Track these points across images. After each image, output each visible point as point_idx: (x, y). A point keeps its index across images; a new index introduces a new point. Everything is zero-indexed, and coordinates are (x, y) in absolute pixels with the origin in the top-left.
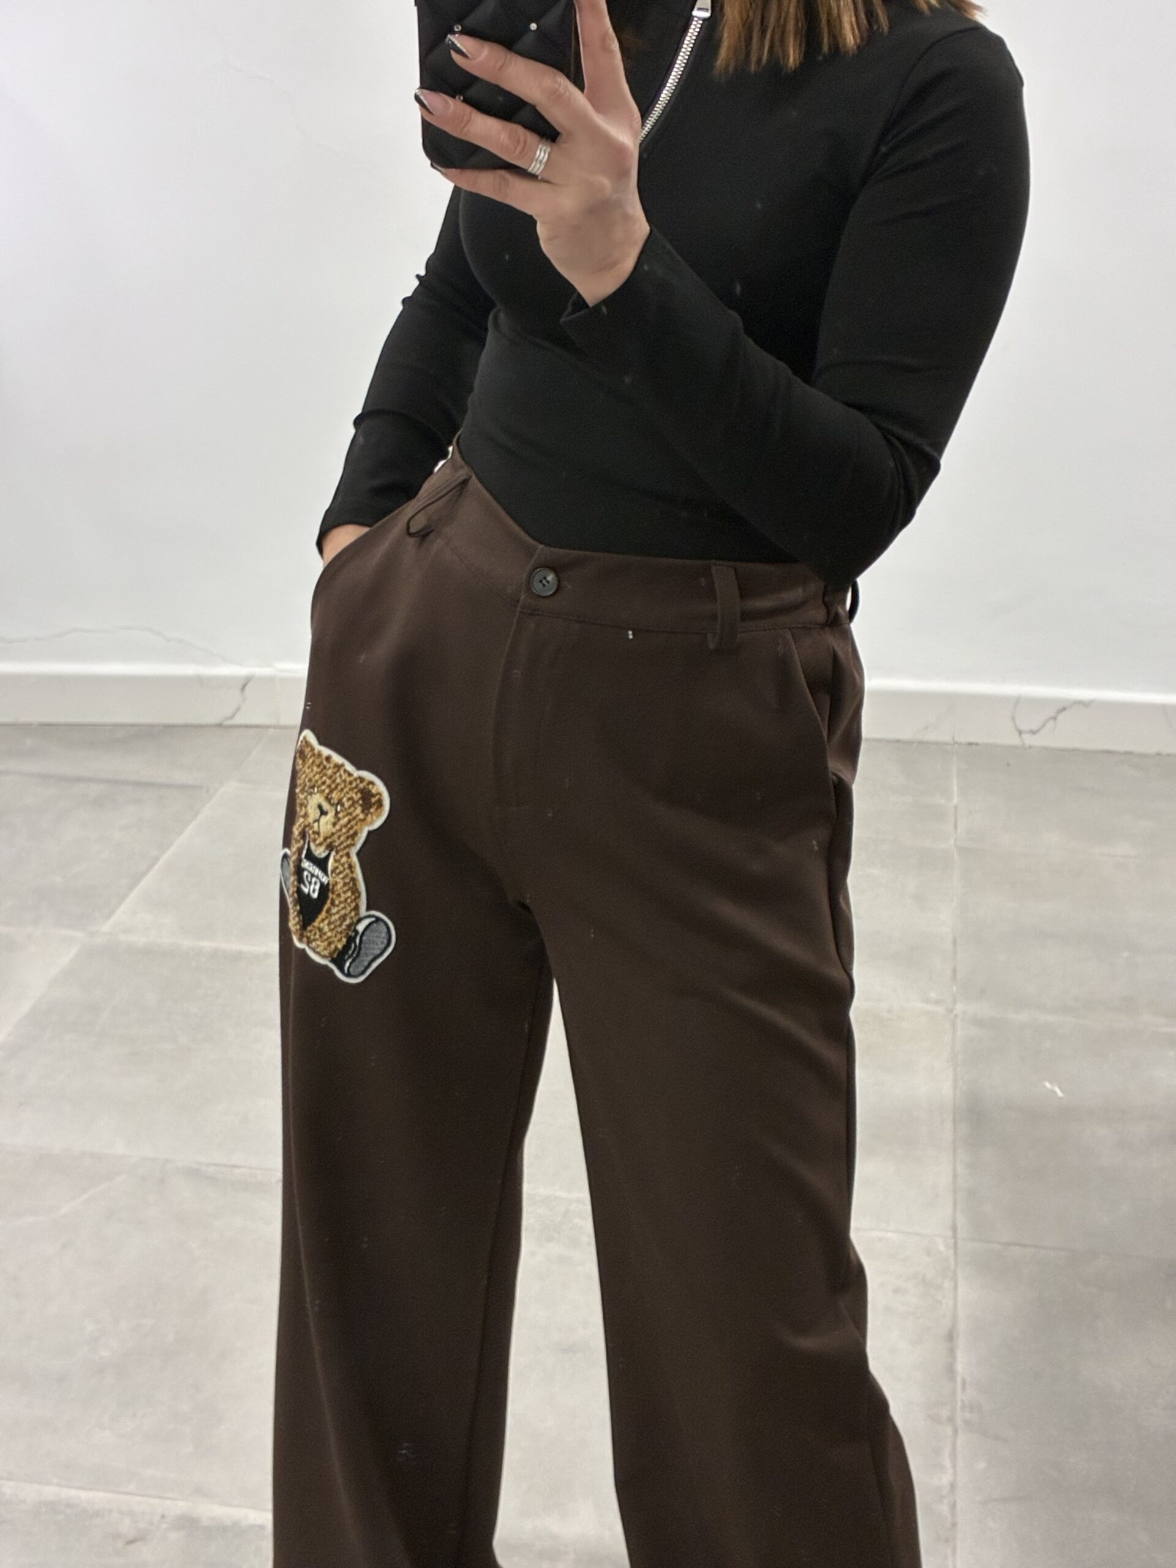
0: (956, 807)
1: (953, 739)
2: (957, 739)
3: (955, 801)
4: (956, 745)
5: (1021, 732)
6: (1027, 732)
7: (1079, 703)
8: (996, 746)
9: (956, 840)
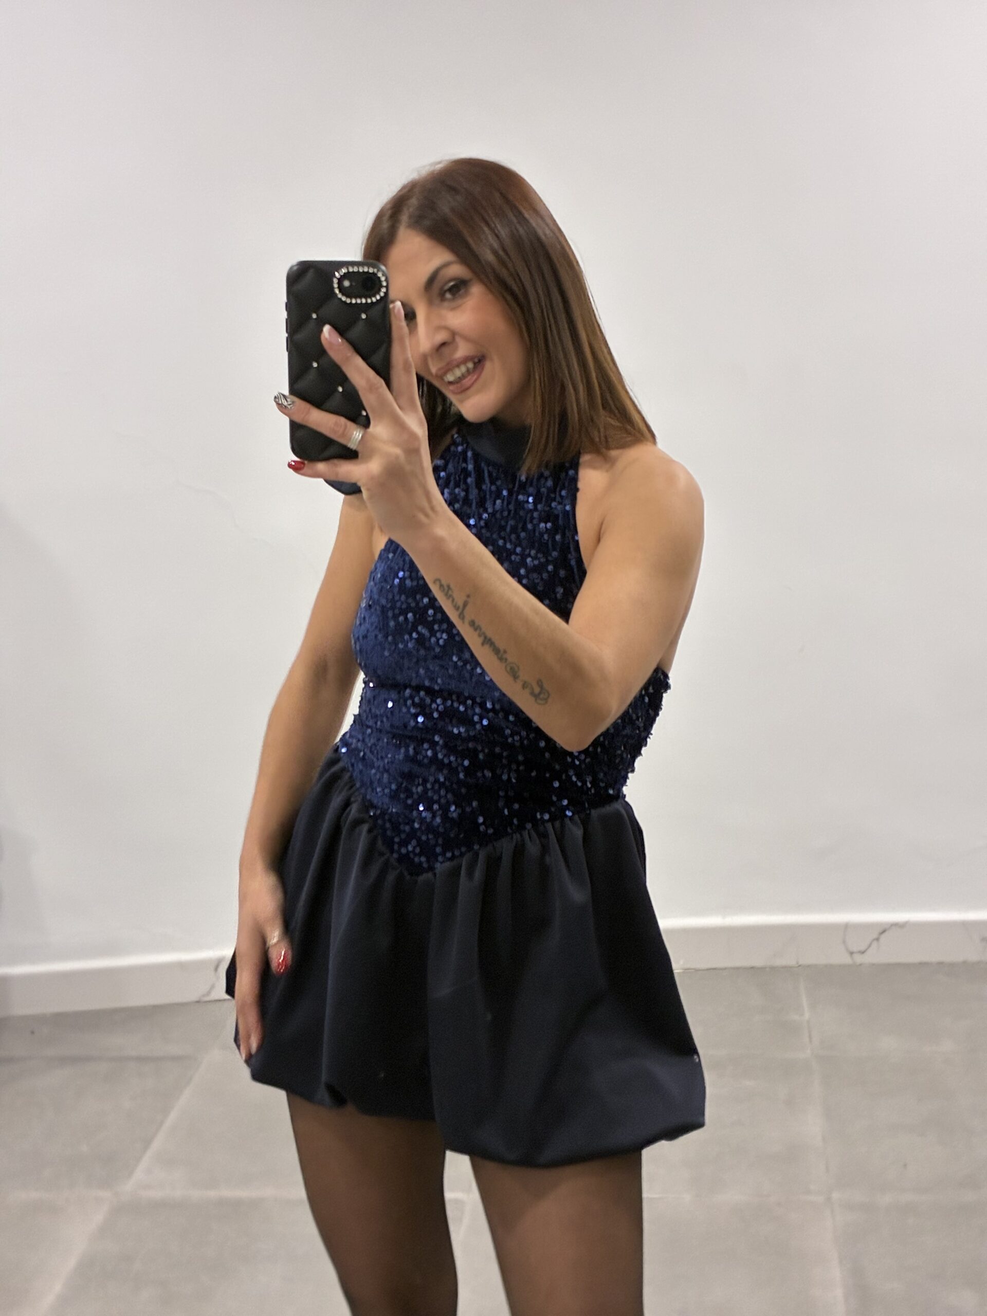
0: (808, 1021)
1: (797, 963)
2: (800, 963)
3: (807, 1016)
4: (800, 968)
5: (852, 953)
6: (856, 953)
7: (896, 925)
8: (832, 966)
9: (812, 1049)
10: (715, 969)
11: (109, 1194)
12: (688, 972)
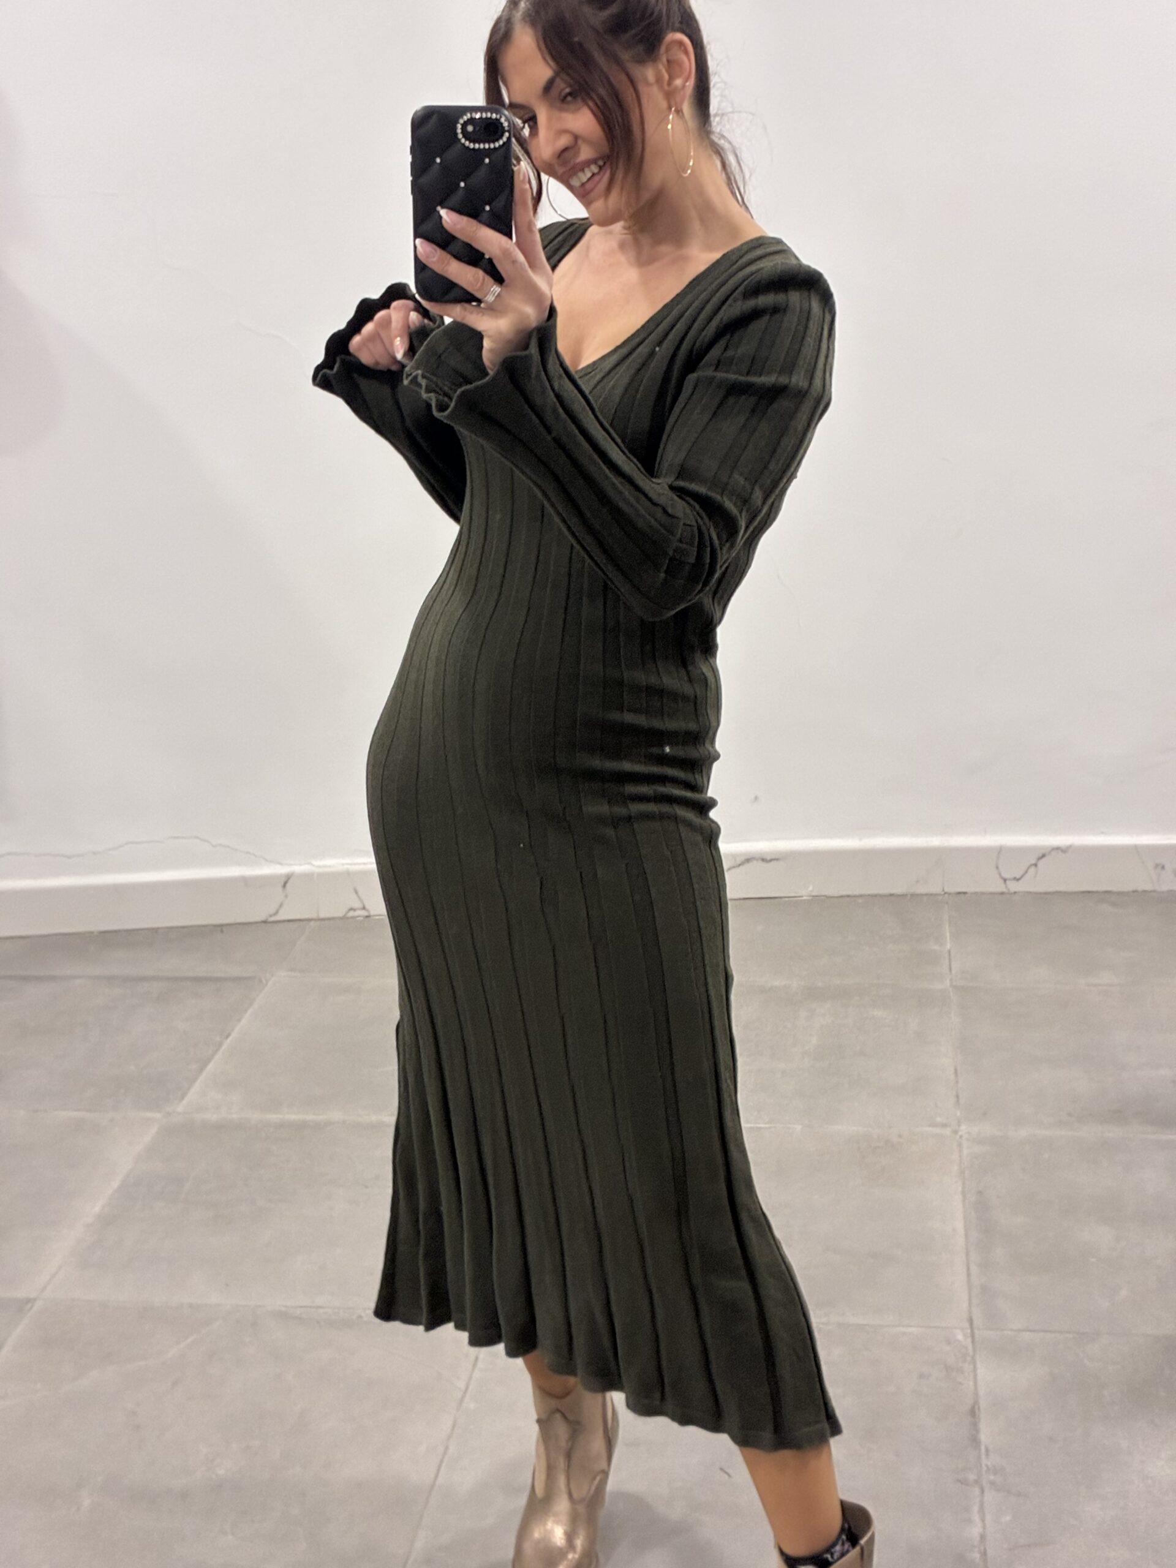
0: (949, 952)
1: (943, 890)
2: (947, 890)
3: (948, 946)
4: (946, 895)
5: (1005, 880)
6: (1010, 879)
7: (1057, 849)
8: (983, 893)
9: (951, 980)
10: (848, 896)
11: (158, 1115)
12: (816, 899)
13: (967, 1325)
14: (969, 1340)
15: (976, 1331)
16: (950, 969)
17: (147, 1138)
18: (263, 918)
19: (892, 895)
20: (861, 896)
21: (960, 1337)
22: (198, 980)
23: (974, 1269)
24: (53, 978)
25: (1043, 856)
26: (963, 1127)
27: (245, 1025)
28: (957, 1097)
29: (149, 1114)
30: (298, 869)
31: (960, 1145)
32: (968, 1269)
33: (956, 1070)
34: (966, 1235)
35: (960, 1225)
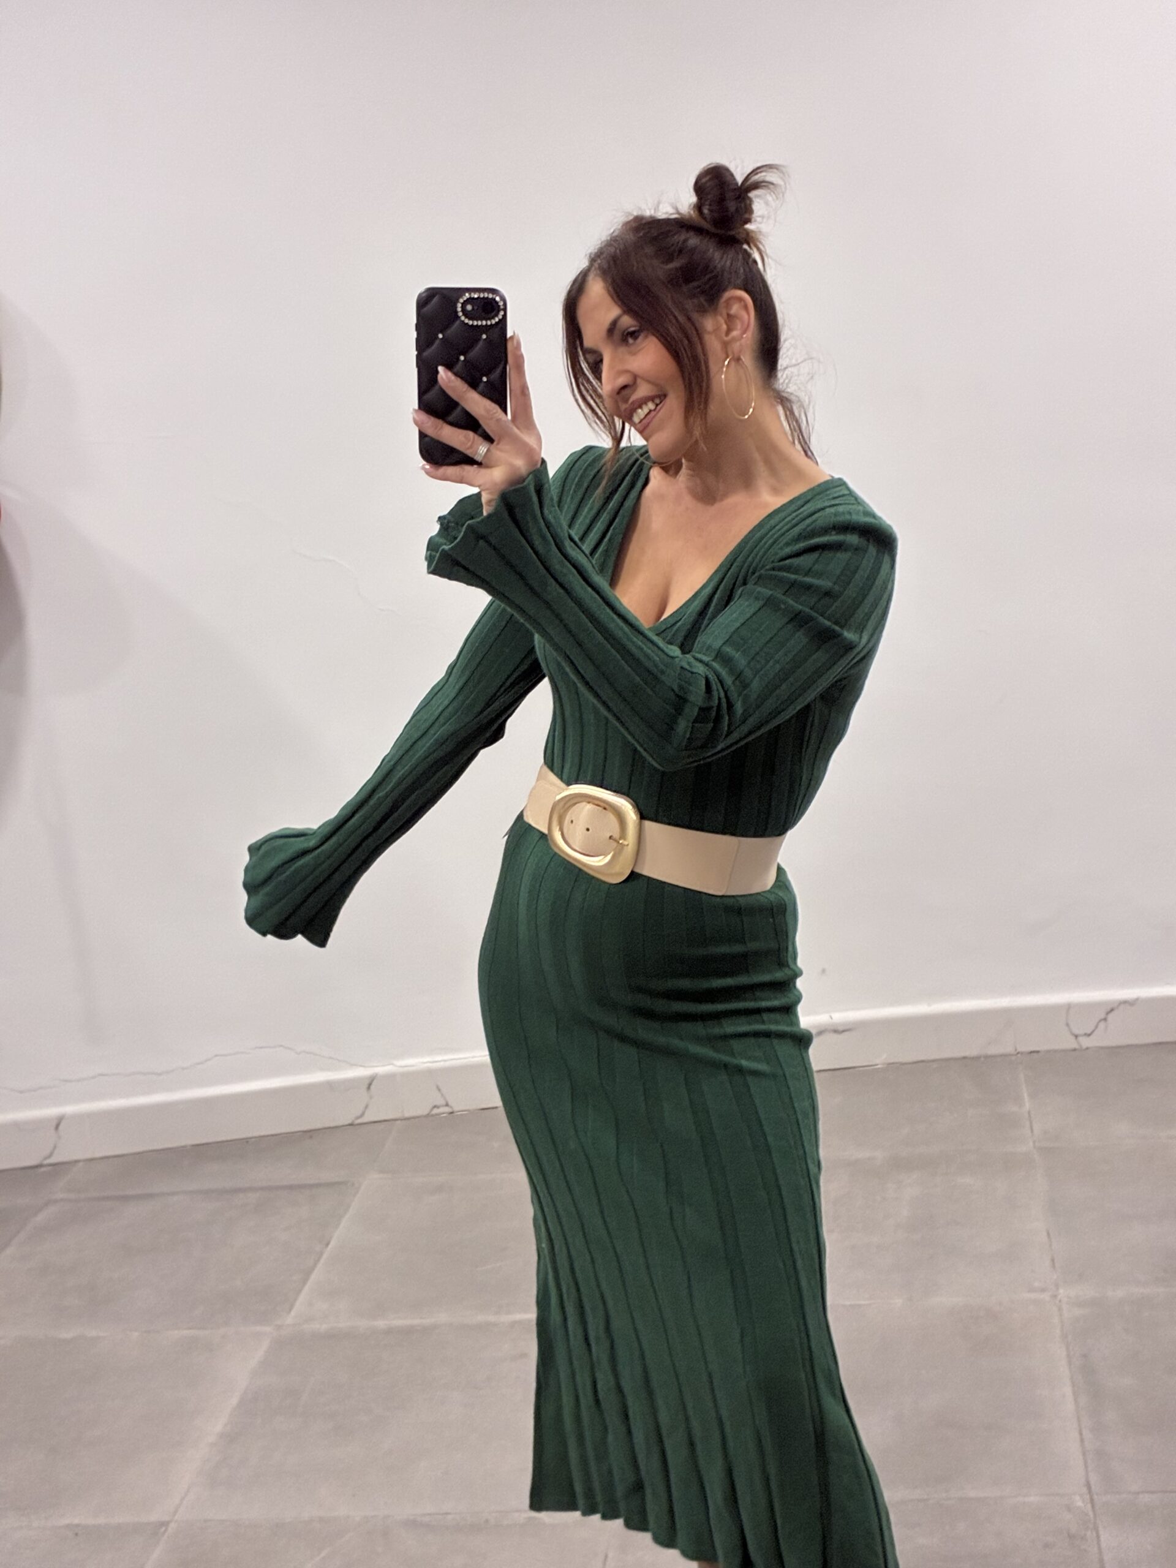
0: (1029, 1113)
1: (1016, 1050)
2: (1019, 1050)
4: (1019, 1055)
5: (1076, 1036)
6: (1081, 1035)
7: (1125, 1002)
8: (1055, 1051)
9: (1034, 1142)
10: (923, 1061)
11: (267, 1329)
12: (892, 1066)
13: (1085, 1490)
14: (1089, 1506)
15: (1095, 1497)
16: (1032, 1131)
17: (260, 1353)
18: (350, 1122)
19: (965, 1058)
20: (934, 1061)
21: (1080, 1504)
22: (291, 1187)
23: (1087, 1434)
24: (151, 1196)
25: (1112, 1010)
26: (1061, 1291)
27: (343, 1232)
28: (1053, 1260)
29: (258, 1328)
30: (381, 1070)
31: (1060, 1309)
32: (1081, 1434)
33: (1048, 1234)
34: (1076, 1400)
35: (1068, 1390)
